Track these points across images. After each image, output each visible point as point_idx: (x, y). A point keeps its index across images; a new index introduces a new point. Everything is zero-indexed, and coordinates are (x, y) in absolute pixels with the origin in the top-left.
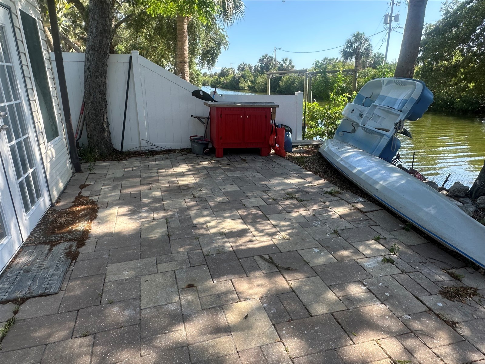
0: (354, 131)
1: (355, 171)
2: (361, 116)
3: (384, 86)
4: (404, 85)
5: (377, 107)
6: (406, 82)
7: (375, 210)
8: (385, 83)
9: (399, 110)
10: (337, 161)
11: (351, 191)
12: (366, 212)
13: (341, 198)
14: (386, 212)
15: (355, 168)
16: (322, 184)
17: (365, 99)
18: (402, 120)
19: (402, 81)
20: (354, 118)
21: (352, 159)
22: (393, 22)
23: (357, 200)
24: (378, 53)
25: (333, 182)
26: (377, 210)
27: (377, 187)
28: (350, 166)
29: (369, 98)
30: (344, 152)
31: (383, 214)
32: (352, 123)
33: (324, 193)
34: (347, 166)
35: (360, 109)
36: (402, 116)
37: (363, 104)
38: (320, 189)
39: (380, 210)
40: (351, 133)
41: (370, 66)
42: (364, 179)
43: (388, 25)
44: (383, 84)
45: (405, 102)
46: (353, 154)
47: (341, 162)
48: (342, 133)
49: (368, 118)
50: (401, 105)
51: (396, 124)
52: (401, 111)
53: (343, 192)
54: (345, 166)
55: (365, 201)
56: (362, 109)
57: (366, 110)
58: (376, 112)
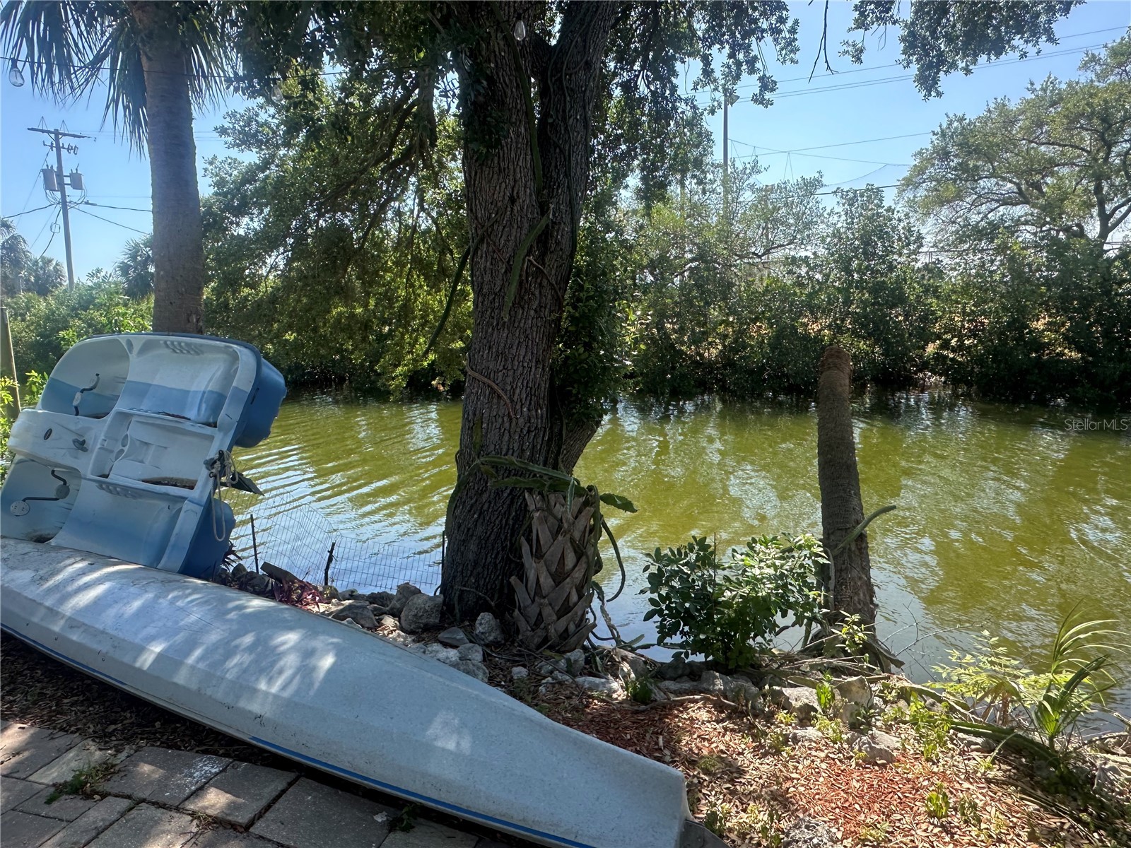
0: (64, 491)
1: (146, 661)
2: (81, 445)
3: (133, 356)
4: (198, 354)
5: (134, 419)
6: (201, 345)
7: (275, 794)
8: (136, 349)
9: (204, 420)
10: (54, 633)
11: (152, 739)
12: (252, 823)
13: (129, 797)
14: (315, 784)
15: (141, 649)
16: (18, 754)
17: (78, 395)
18: (225, 449)
19: (188, 344)
20: (59, 453)
21: (112, 612)
22: (68, 190)
23: (191, 776)
24: (42, 258)
25: (61, 719)
26: (283, 792)
27: (255, 707)
28: (118, 643)
29: (91, 389)
30: (70, 589)
31: (307, 797)
32: (51, 469)
33: (50, 801)
34: (104, 648)
35: (73, 427)
36: (220, 441)
37: (76, 408)
38: (21, 785)
39: (290, 784)
40: (56, 499)
41: (29, 290)
42: (194, 686)
43: (58, 194)
44: (131, 351)
45: (217, 401)
46: (109, 593)
47: (75, 637)
48: (23, 505)
49: (112, 452)
50: (204, 406)
51: (210, 464)
52: (214, 425)
53: (122, 756)
54: (95, 646)
55: (224, 770)
56: (79, 426)
57: (98, 431)
58: (135, 432)
